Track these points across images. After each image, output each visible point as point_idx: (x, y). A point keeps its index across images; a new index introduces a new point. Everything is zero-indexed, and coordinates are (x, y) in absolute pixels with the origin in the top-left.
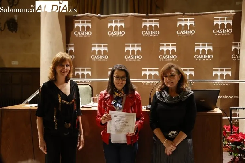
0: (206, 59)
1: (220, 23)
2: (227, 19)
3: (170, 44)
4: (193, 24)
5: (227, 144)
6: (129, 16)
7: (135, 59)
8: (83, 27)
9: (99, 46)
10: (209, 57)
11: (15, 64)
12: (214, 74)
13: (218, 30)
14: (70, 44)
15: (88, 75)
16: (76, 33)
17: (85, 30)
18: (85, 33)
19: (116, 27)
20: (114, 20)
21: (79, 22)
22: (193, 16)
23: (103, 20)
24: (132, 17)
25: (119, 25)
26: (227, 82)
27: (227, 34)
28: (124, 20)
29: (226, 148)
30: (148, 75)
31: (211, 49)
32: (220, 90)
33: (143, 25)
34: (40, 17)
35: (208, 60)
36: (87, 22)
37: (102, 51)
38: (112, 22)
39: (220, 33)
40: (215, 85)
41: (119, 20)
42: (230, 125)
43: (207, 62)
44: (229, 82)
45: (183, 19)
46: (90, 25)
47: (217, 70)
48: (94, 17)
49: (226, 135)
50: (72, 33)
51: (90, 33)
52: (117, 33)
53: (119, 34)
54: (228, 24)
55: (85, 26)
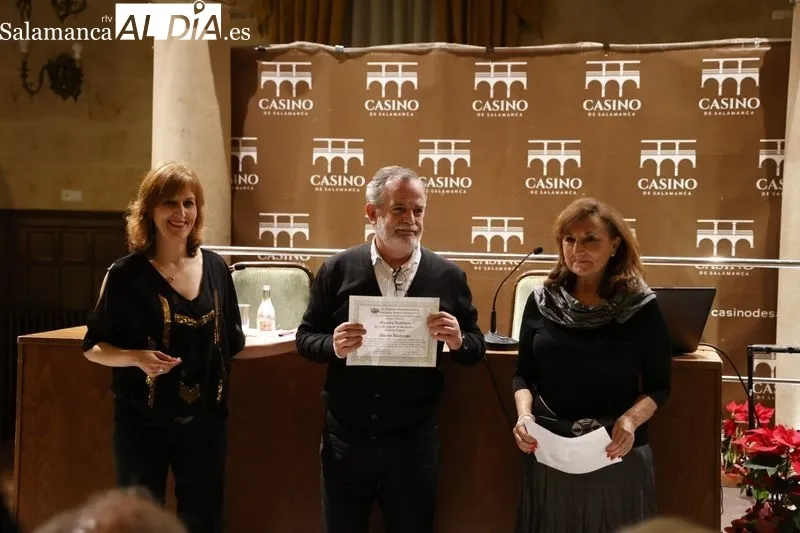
0: (674, 191)
1: (720, 77)
2: (745, 65)
3: (563, 142)
4: (637, 79)
5: (737, 463)
6: (432, 53)
7: (449, 188)
8: (286, 85)
9: (336, 145)
10: (684, 184)
11: (73, 198)
12: (700, 238)
13: (715, 101)
14: (244, 138)
15: (299, 236)
16: (264, 104)
17: (294, 95)
18: (294, 103)
19: (392, 85)
20: (384, 64)
21: (274, 68)
22: (637, 55)
23: (350, 61)
24: (443, 53)
25: (400, 79)
26: (740, 266)
27: (743, 113)
28: (416, 64)
29: (733, 475)
30: (489, 239)
31: (693, 159)
32: (715, 290)
33: (478, 80)
34: (153, 50)
35: (680, 193)
36: (299, 69)
37: (346, 162)
38: (379, 69)
39: (722, 111)
40: (701, 273)
41: (400, 65)
42: (747, 403)
43: (678, 201)
44: (745, 267)
45: (604, 64)
46: (309, 80)
47: (710, 226)
48: (322, 53)
49: (734, 431)
50: (251, 102)
51: (308, 105)
52: (393, 105)
53: (401, 107)
54: (748, 82)
55: (294, 81)
